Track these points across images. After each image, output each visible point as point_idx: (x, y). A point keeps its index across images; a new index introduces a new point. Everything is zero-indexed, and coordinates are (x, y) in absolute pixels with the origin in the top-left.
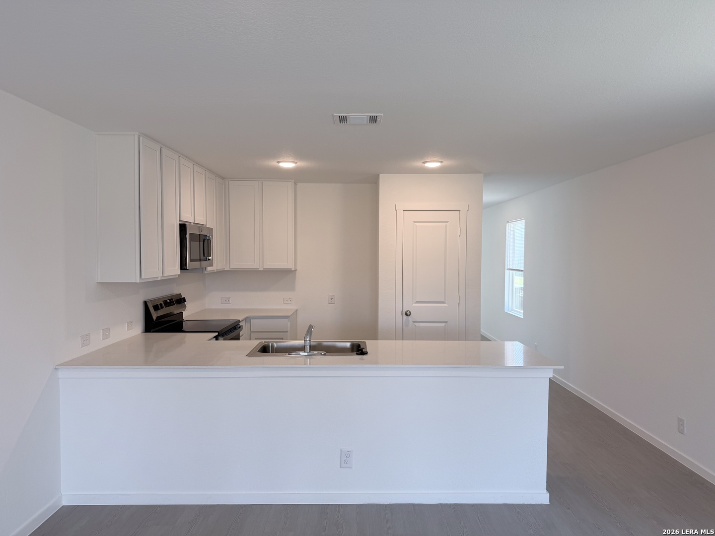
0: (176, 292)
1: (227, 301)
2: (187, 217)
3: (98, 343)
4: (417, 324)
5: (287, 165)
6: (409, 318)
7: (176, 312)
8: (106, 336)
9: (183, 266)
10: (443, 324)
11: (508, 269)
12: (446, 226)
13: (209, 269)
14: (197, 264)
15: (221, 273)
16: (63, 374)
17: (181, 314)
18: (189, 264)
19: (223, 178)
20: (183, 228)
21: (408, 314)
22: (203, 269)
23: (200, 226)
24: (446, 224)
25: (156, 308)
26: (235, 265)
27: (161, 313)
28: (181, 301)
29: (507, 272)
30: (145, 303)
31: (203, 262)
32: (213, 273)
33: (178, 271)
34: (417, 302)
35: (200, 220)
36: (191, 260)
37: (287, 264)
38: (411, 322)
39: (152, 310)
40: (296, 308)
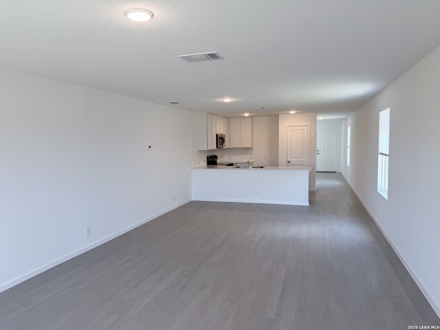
0: (215, 155)
1: (230, 159)
2: (218, 132)
3: (198, 165)
4: (292, 166)
5: (247, 115)
7: (215, 160)
8: (199, 164)
9: (217, 146)
10: (302, 166)
13: (224, 147)
14: (220, 146)
15: (228, 149)
16: (192, 170)
17: (216, 161)
18: (219, 146)
19: (228, 118)
20: (217, 135)
21: (289, 162)
22: (222, 147)
23: (222, 135)
24: (303, 130)
25: (210, 158)
26: (232, 146)
27: (211, 160)
28: (216, 157)
29: (348, 147)
30: (207, 157)
31: (222, 145)
32: (225, 149)
33: (216, 148)
34: (293, 158)
35: (222, 133)
36: (219, 145)
37: (249, 146)
38: (290, 165)
39: (209, 159)
40: (253, 161)
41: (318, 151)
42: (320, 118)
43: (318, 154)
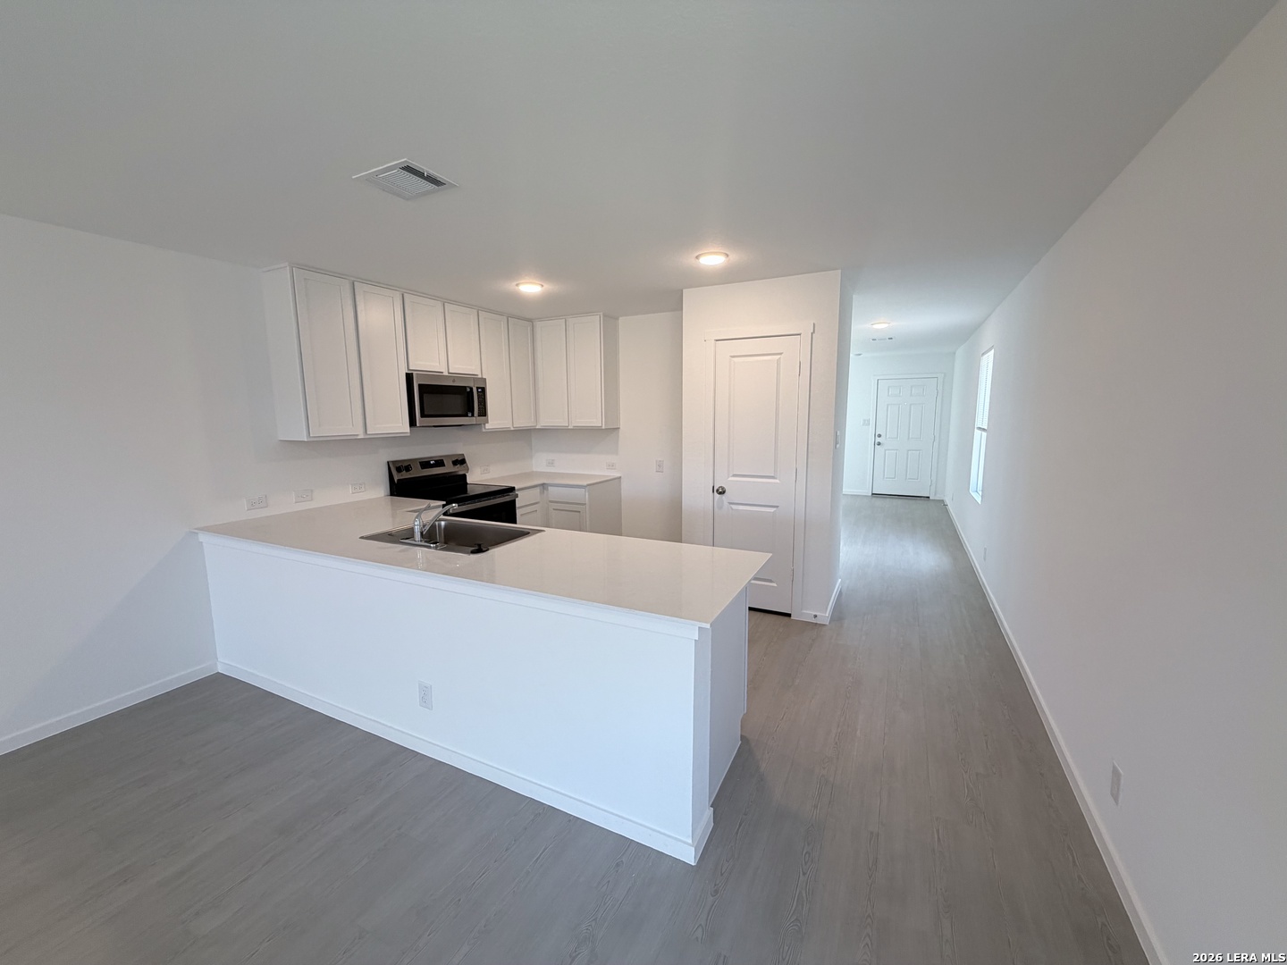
2: (429, 366)
3: (285, 506)
4: (734, 507)
5: (530, 288)
6: (724, 497)
7: (448, 474)
8: (304, 498)
9: (412, 423)
10: (772, 510)
11: (979, 428)
12: (778, 360)
17: (464, 478)
18: (421, 421)
19: (530, 320)
20: (409, 377)
21: (722, 492)
24: (779, 356)
25: (399, 470)
26: (545, 422)
27: (413, 474)
28: (461, 461)
29: (977, 432)
30: (388, 464)
31: (473, 418)
33: (406, 428)
34: (734, 476)
35: (464, 369)
36: (426, 415)
37: (596, 421)
38: (726, 503)
39: (394, 472)
40: (619, 475)
41: (880, 436)
42: (876, 326)
43: (879, 444)
